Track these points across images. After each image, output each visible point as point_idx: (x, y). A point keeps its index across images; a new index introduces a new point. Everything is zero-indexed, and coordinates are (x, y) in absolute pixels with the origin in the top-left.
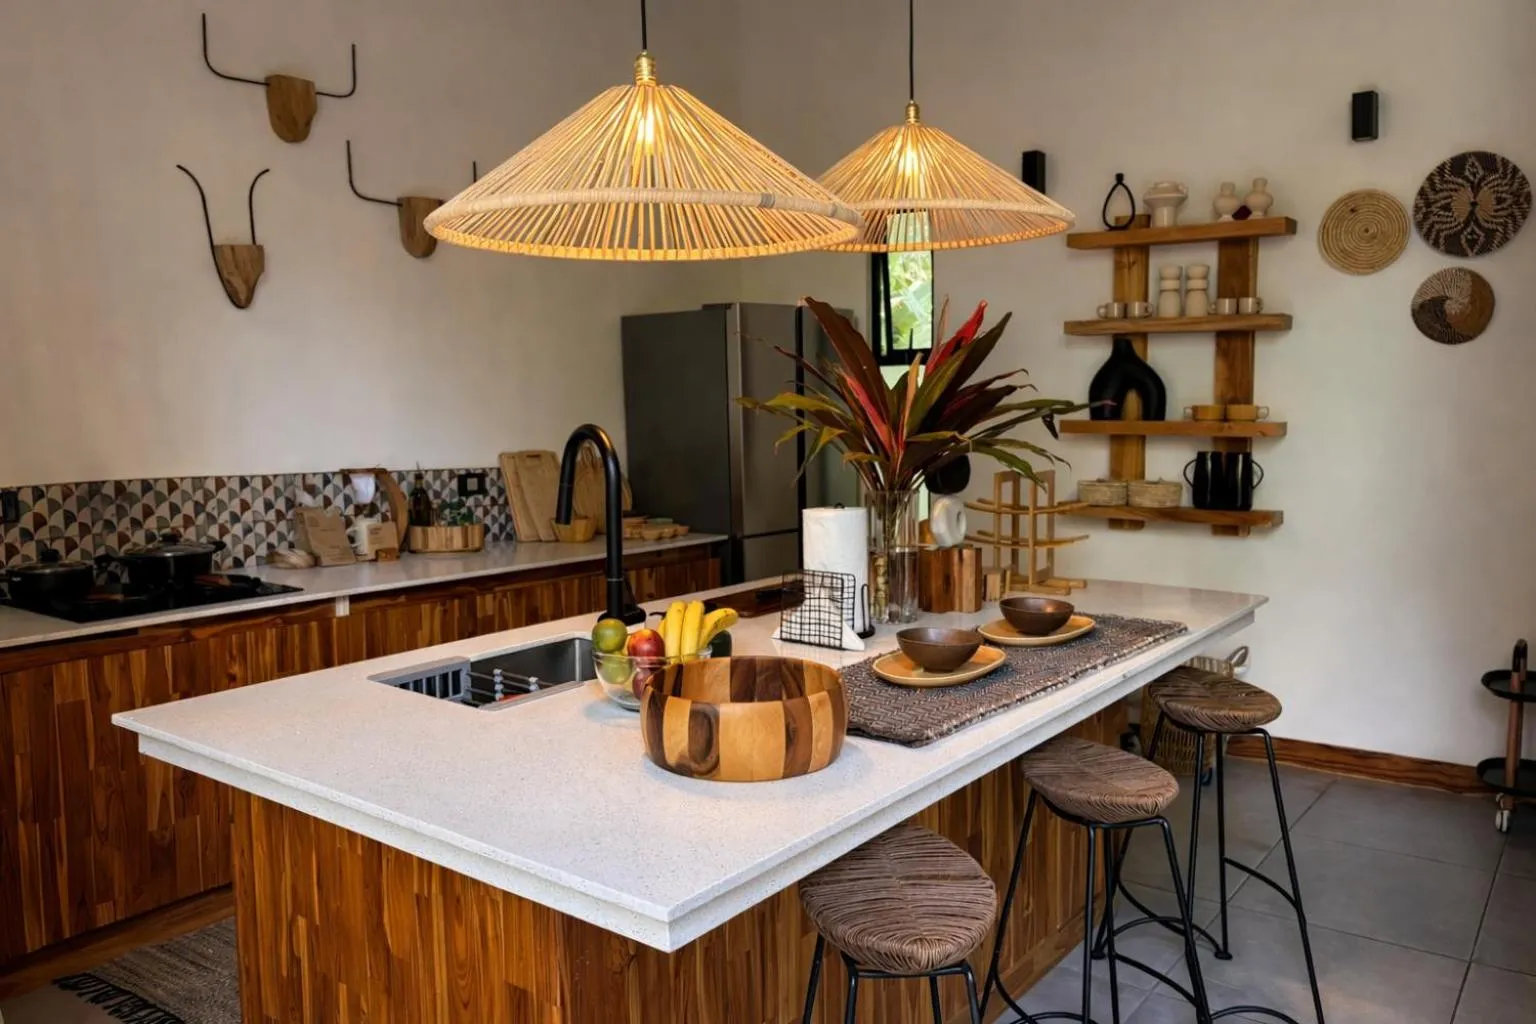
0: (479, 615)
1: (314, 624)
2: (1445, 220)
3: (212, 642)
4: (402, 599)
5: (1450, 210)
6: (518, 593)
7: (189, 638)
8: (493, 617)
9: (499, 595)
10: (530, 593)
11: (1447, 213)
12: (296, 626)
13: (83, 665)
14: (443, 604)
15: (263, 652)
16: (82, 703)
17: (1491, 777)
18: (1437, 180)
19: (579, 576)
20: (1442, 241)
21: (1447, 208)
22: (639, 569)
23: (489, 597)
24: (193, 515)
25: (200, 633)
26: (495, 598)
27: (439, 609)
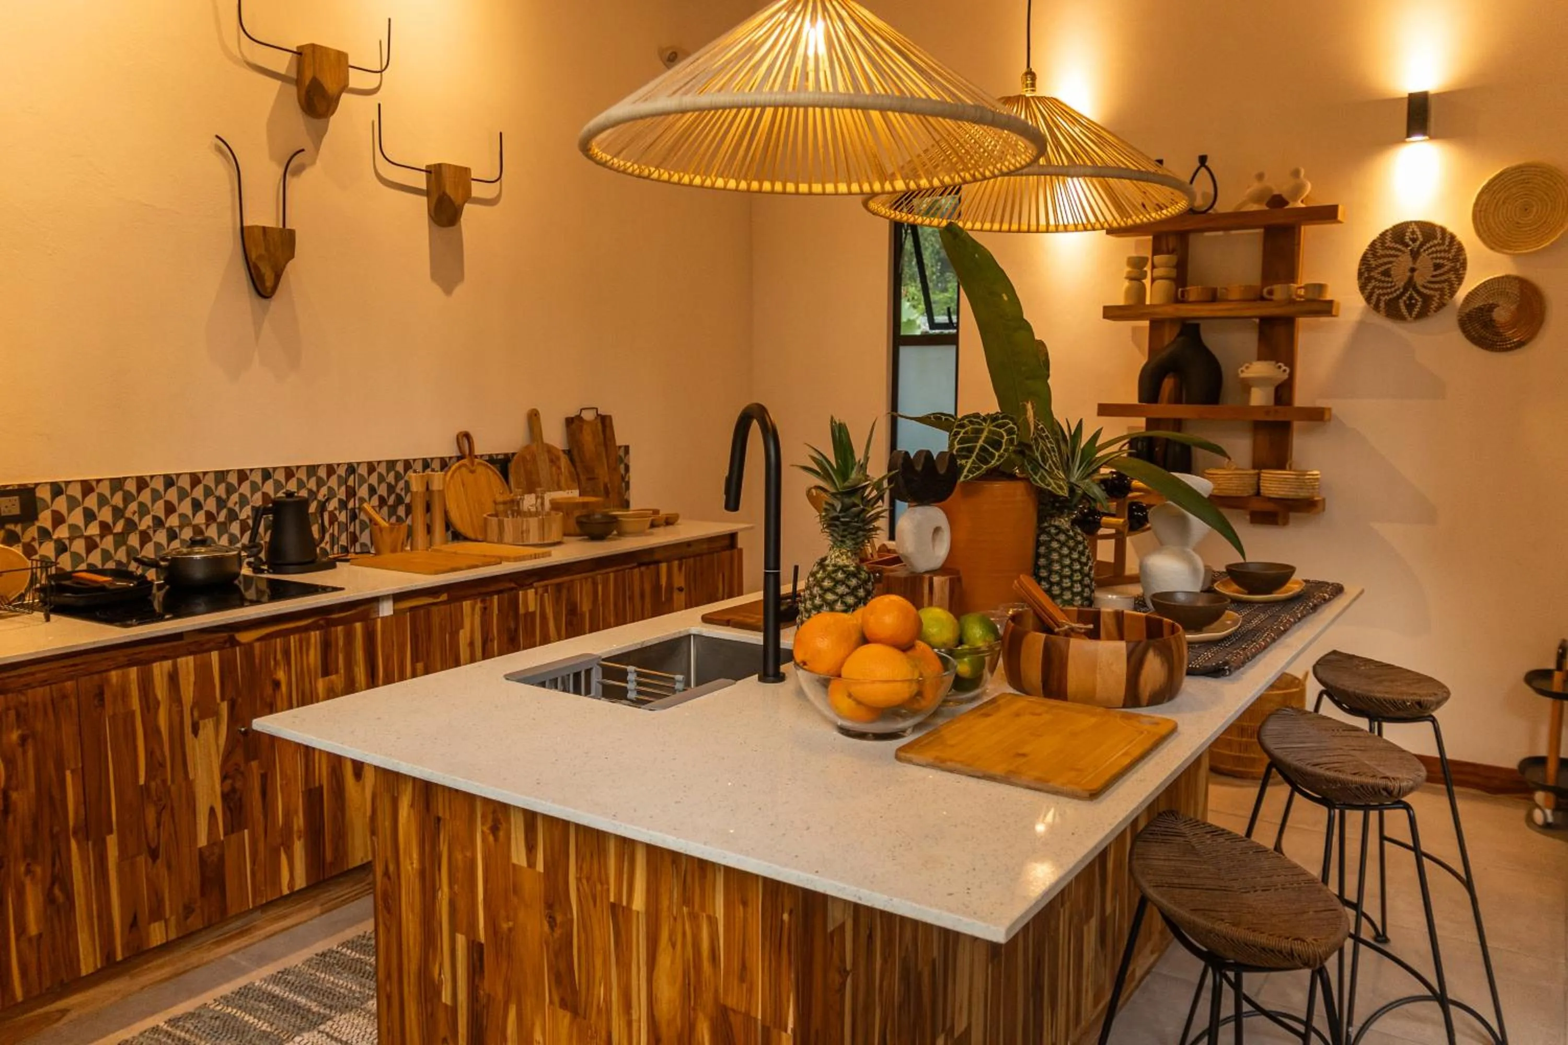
0: (522, 611)
1: (358, 625)
2: (1385, 285)
3: (257, 645)
4: (444, 597)
5: (1389, 276)
6: (559, 587)
7: (234, 643)
8: (534, 613)
9: (540, 591)
10: (571, 587)
11: (1387, 279)
12: (340, 628)
13: (133, 672)
14: (483, 601)
15: (308, 655)
16: (133, 713)
17: (1533, 775)
18: (1378, 245)
19: (614, 569)
20: (1382, 305)
21: (1387, 273)
22: (669, 561)
23: (531, 592)
24: (214, 511)
25: (245, 637)
26: (536, 593)
27: (479, 605)
